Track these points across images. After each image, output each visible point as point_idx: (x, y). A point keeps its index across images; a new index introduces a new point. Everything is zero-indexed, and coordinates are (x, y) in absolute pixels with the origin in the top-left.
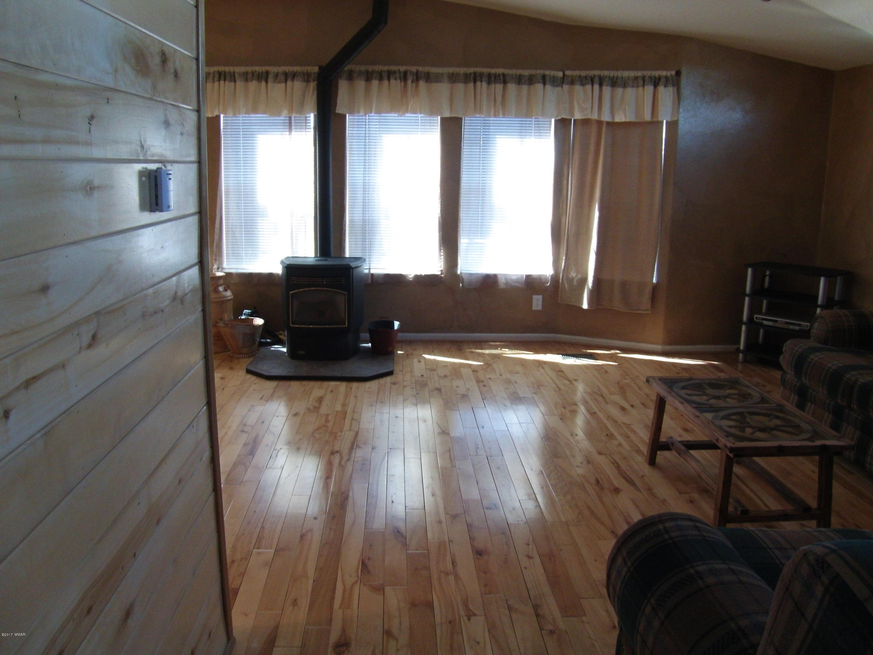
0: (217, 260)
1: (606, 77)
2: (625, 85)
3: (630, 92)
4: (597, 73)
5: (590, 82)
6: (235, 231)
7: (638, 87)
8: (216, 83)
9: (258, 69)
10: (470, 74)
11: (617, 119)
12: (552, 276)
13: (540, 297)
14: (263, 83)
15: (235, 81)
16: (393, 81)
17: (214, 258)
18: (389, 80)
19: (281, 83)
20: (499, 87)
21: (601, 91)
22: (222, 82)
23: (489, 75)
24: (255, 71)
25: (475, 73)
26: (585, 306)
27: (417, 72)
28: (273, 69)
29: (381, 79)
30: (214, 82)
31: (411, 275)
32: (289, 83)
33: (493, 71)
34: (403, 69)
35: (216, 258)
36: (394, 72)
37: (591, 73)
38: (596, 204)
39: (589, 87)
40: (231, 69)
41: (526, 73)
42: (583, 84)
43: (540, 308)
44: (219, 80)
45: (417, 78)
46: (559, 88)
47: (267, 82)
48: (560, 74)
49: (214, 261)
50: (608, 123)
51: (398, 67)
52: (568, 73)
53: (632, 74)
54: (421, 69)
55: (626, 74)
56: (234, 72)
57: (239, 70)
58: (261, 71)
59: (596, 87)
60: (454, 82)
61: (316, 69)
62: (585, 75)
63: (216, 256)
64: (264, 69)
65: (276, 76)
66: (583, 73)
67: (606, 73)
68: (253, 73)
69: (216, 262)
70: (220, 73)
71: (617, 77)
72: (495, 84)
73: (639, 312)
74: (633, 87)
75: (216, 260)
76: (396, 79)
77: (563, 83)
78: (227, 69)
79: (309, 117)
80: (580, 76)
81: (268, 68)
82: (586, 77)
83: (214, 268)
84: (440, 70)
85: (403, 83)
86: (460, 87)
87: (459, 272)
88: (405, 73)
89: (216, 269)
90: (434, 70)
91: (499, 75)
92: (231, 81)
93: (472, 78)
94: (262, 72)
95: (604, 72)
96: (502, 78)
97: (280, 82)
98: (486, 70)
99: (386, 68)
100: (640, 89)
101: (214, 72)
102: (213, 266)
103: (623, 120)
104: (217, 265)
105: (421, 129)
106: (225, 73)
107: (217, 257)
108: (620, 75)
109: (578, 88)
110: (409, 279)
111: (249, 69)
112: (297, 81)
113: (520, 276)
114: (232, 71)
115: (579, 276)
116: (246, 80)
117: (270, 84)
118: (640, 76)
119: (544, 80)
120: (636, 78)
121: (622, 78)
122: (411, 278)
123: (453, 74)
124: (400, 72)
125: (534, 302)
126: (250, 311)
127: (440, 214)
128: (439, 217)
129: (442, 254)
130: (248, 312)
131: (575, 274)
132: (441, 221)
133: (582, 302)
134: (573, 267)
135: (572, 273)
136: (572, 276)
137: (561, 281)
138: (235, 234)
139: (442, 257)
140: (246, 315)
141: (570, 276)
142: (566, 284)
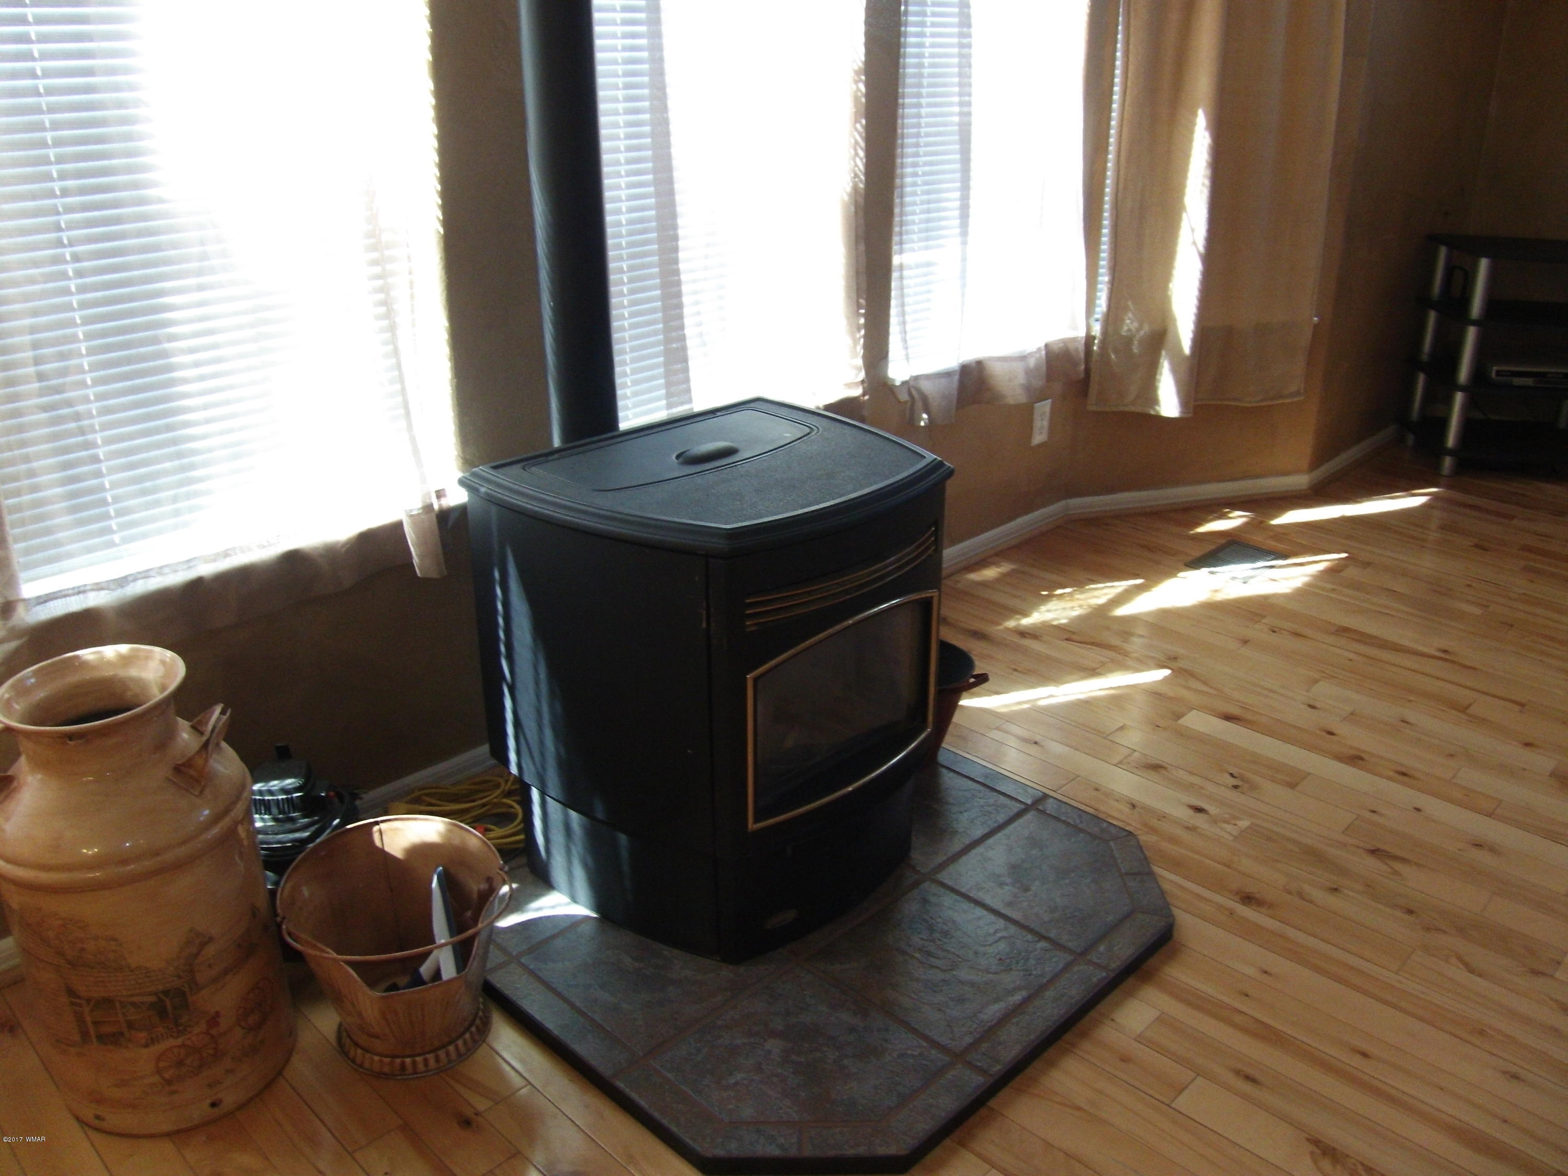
12: (1085, 338)
13: (1049, 406)
43: (1047, 437)
115: (1146, 328)
125: (1035, 423)
126: (289, 782)
127: (863, 178)
128: (855, 188)
129: (862, 321)
130: (284, 791)
131: (1136, 325)
132: (861, 201)
133: (1154, 401)
134: (1130, 303)
135: (1128, 321)
136: (1129, 330)
137: (1099, 347)
138: (57, 390)
139: (863, 332)
140: (275, 810)
141: (1124, 331)
142: (1113, 357)
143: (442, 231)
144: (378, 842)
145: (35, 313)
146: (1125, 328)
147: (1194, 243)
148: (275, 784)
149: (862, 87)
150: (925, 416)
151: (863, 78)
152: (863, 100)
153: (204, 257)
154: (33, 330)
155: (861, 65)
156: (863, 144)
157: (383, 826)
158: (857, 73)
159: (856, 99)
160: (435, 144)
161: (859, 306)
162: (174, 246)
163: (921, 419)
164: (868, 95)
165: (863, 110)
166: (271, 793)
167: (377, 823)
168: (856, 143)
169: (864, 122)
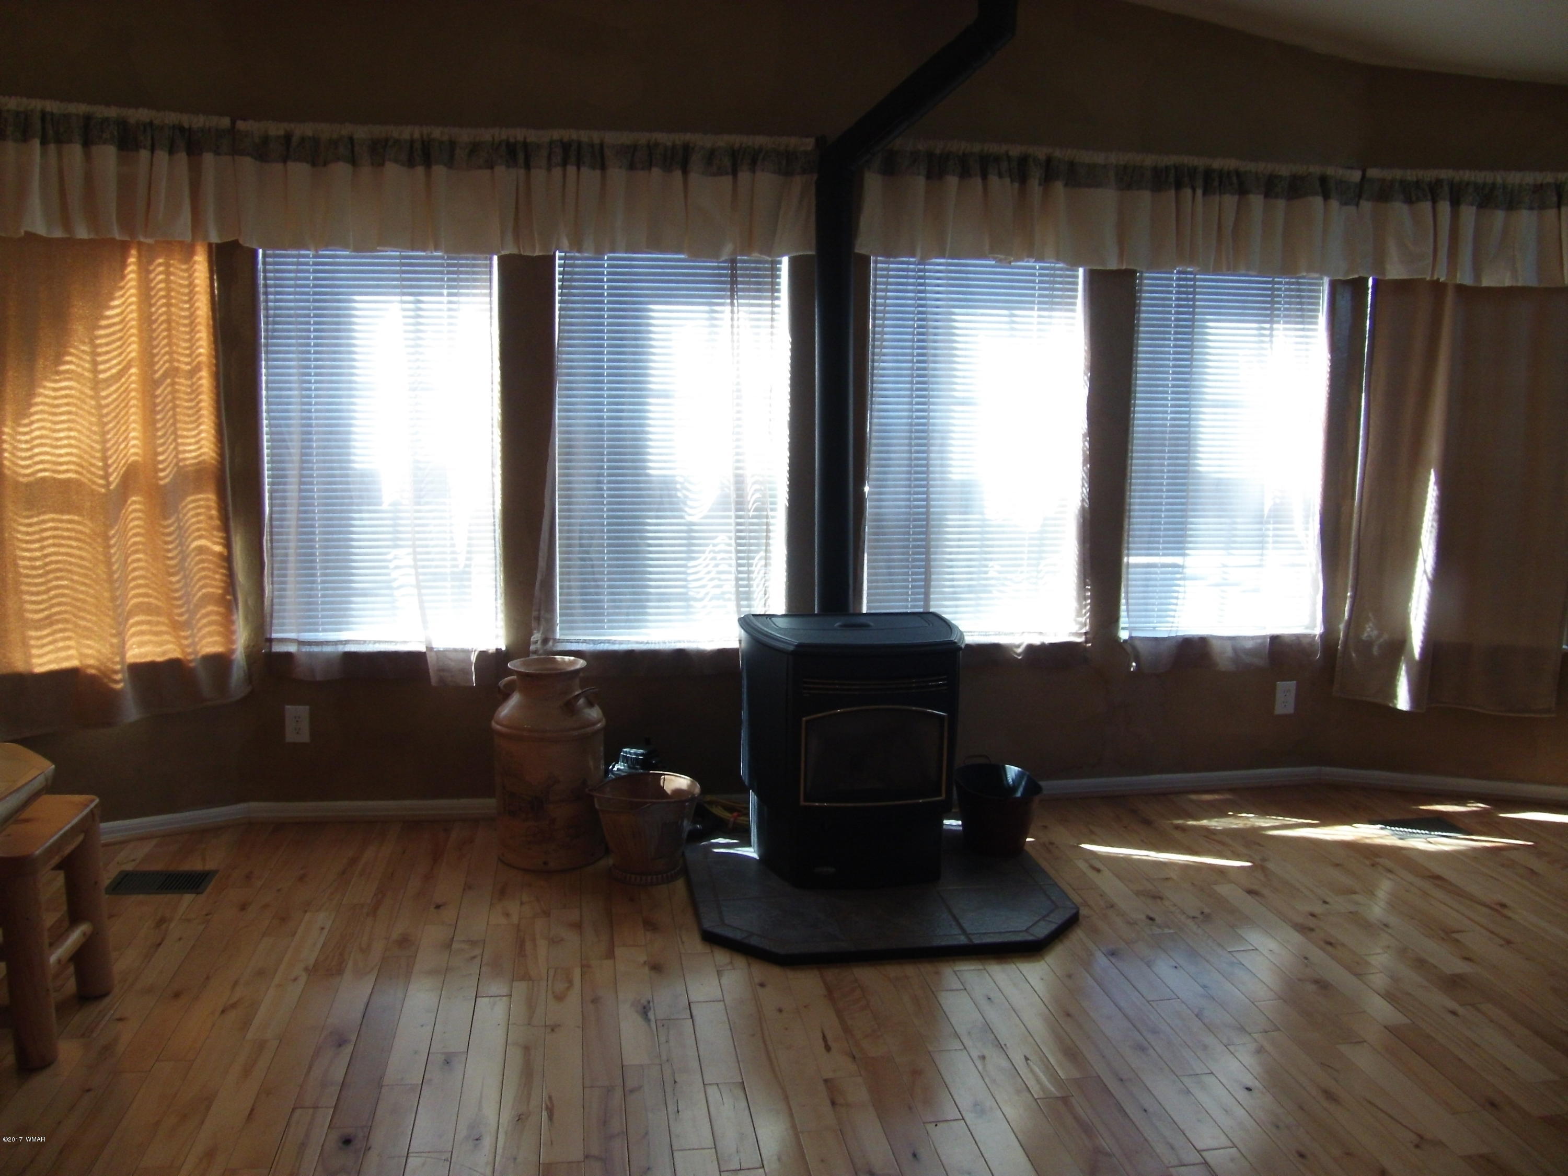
0: (542, 620)
1: (1468, 184)
2: (1512, 201)
3: (1526, 220)
4: (1445, 174)
5: (1429, 197)
6: (590, 545)
7: (1543, 207)
8: (557, 172)
9: (664, 138)
10: (1167, 168)
11: (1486, 282)
12: (1321, 636)
13: (1292, 684)
14: (678, 174)
15: (603, 168)
16: (994, 180)
17: (535, 614)
18: (984, 177)
19: (721, 175)
20: (1230, 201)
21: (1455, 216)
22: (571, 170)
23: (1208, 174)
24: (657, 144)
25: (1176, 168)
26: (1403, 702)
27: (1049, 160)
28: (702, 141)
29: (965, 173)
30: (549, 169)
31: (1019, 646)
32: (744, 176)
33: (1217, 164)
34: (1016, 151)
35: (539, 614)
36: (997, 159)
37: (1430, 175)
38: (1430, 474)
39: (1426, 206)
40: (596, 137)
41: (1285, 170)
42: (1409, 201)
43: (1290, 710)
44: (565, 163)
45: (1050, 172)
46: (1352, 209)
47: (685, 172)
48: (1355, 176)
49: (534, 624)
50: (1461, 289)
51: (1004, 148)
52: (1373, 173)
53: (1530, 178)
54: (1057, 153)
55: (1515, 178)
56: (602, 146)
57: (614, 138)
58: (669, 144)
59: (1445, 207)
60: (1129, 187)
61: (809, 144)
62: (1415, 179)
63: (539, 610)
64: (679, 138)
65: (711, 156)
66: (1411, 175)
67: (1467, 175)
68: (651, 148)
69: (539, 624)
70: (566, 147)
71: (1494, 184)
72: (1220, 194)
73: (1527, 715)
74: (1531, 208)
75: (538, 619)
76: (1000, 176)
77: (1360, 197)
78: (584, 136)
79: (780, 262)
80: (1402, 182)
81: (688, 137)
82: (1418, 184)
83: (533, 639)
84: (1099, 158)
85: (1016, 185)
86: (1145, 197)
87: (1124, 635)
88: (1023, 161)
89: (539, 642)
90: (1086, 157)
91: (1229, 173)
92: (593, 167)
93: (1172, 179)
94: (674, 146)
95: (1461, 172)
96: (1235, 180)
97: (720, 172)
98: (1200, 162)
99: (977, 148)
100: (1551, 213)
101: (551, 143)
102: (531, 634)
103: (1508, 282)
104: (543, 633)
105: (1040, 296)
106: (579, 144)
107: (542, 612)
108: (1499, 180)
109: (1399, 210)
110: (1016, 656)
111: (642, 138)
112: (763, 170)
113: (1259, 641)
114: (597, 141)
115: (1386, 636)
116: (632, 167)
117: (694, 177)
118: (1549, 184)
119: (1325, 187)
120: (1538, 188)
121: (1504, 187)
122: (1019, 655)
123: (1125, 167)
124: (1009, 158)
125: (1279, 696)
126: (641, 751)
127: (1087, 501)
128: (1083, 507)
129: (1089, 594)
130: (635, 754)
131: (1375, 633)
132: (1088, 516)
133: (1393, 696)
134: (1370, 615)
135: (1369, 629)
136: (1369, 636)
137: (1342, 647)
138: (587, 552)
139: (1089, 601)
140: (629, 762)
141: (1365, 636)
142: (1354, 655)
143: (787, 504)
144: (662, 784)
145: (583, 517)
146: (1366, 635)
147: (1425, 572)
148: (633, 751)
149: (1087, 444)
150: (1134, 664)
151: (1088, 439)
152: (1088, 453)
153: (661, 503)
154: (581, 525)
155: (1085, 431)
156: (1087, 480)
157: (666, 776)
158: (1084, 436)
159: (1084, 452)
160: (788, 461)
161: (1085, 584)
162: (649, 496)
163: (1131, 666)
164: (1091, 449)
165: (1088, 459)
166: (630, 753)
167: (664, 774)
168: (1083, 478)
169: (1089, 466)
